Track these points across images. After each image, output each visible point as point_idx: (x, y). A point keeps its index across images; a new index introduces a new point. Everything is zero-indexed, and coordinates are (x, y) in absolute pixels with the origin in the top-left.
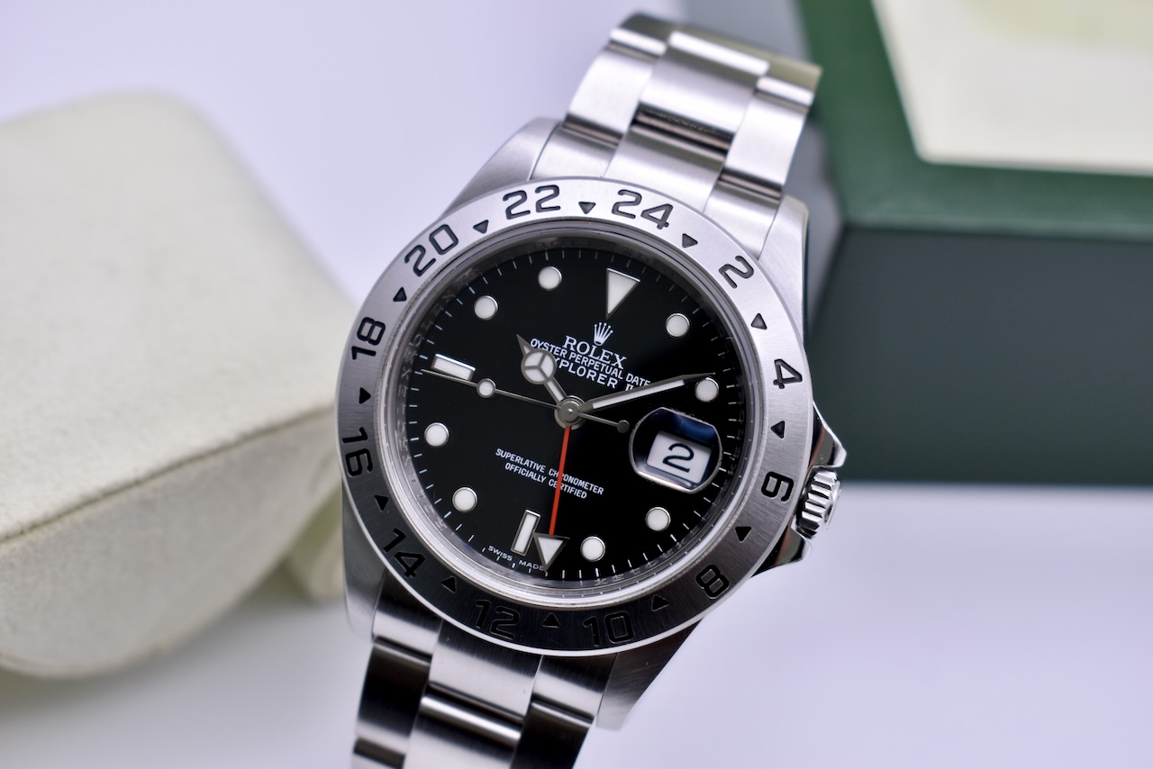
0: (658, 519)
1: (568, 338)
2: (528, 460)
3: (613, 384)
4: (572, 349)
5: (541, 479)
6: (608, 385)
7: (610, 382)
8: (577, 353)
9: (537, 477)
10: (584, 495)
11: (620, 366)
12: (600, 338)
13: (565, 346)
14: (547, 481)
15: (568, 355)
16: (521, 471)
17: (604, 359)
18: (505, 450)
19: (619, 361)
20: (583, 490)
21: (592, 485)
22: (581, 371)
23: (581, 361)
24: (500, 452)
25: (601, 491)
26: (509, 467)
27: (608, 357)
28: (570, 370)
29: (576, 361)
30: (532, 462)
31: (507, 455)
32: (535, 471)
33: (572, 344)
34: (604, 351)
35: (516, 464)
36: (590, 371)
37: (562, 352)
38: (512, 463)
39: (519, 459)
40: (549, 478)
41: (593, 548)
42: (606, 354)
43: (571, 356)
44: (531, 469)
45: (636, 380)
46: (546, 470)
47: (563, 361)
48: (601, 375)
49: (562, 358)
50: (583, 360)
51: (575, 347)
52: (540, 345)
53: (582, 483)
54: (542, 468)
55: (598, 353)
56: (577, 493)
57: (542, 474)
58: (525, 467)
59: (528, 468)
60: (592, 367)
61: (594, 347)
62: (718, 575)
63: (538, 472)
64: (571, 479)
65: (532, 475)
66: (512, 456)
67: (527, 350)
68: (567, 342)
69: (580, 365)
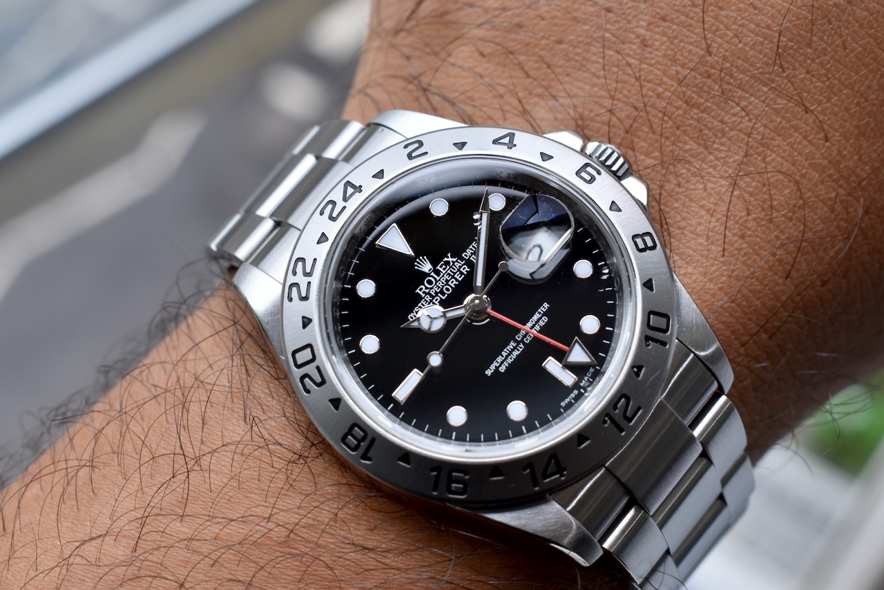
0: (583, 269)
1: (418, 291)
2: (503, 353)
3: (467, 269)
4: (427, 291)
5: (521, 348)
6: (466, 273)
7: (464, 271)
8: (432, 288)
9: (519, 350)
10: (545, 319)
11: (455, 260)
12: (426, 267)
13: (423, 295)
14: (524, 344)
15: (431, 296)
16: (509, 361)
17: (444, 269)
18: (488, 367)
19: (450, 259)
20: (540, 318)
21: (539, 310)
22: (447, 290)
23: (439, 287)
24: (489, 372)
25: (546, 305)
26: (502, 369)
27: (444, 266)
28: (444, 298)
29: (438, 291)
30: (505, 350)
31: (493, 367)
32: (513, 350)
33: (424, 290)
34: (438, 267)
35: (502, 362)
36: (450, 283)
37: (427, 299)
38: (500, 366)
39: (500, 359)
40: (522, 341)
41: (590, 324)
42: (441, 267)
43: (433, 293)
44: (511, 353)
45: (469, 252)
46: (516, 341)
47: (434, 301)
48: (456, 276)
49: (431, 301)
50: (439, 285)
51: (427, 288)
52: (415, 314)
53: (536, 317)
54: (513, 344)
55: (438, 273)
56: (541, 323)
57: (517, 346)
58: (507, 357)
59: (509, 355)
60: (447, 281)
61: (433, 274)
62: (642, 236)
63: (515, 348)
64: (531, 323)
65: (516, 353)
66: (495, 364)
67: (415, 324)
68: (421, 293)
69: (442, 289)
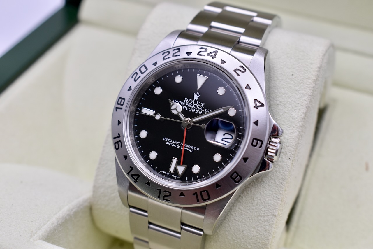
0: (217, 157)
1: (185, 98)
2: (173, 141)
3: (201, 113)
4: (187, 102)
7: (200, 112)
8: (188, 103)
9: (177, 146)
10: (192, 151)
11: (203, 107)
12: (196, 98)
13: (185, 101)
14: (180, 147)
15: (185, 104)
16: (171, 145)
18: (166, 138)
19: (202, 105)
20: (192, 149)
21: (195, 148)
22: (190, 109)
23: (190, 106)
24: (164, 139)
25: (198, 149)
26: (167, 143)
28: (186, 109)
29: (188, 106)
30: (175, 141)
31: (167, 139)
32: (176, 144)
33: (187, 101)
35: (170, 142)
36: (193, 109)
37: (184, 104)
38: (168, 142)
39: (171, 141)
40: (181, 146)
41: (196, 169)
42: (198, 103)
43: (187, 105)
45: (208, 111)
46: (180, 144)
47: (184, 106)
48: (197, 110)
49: (183, 105)
50: (191, 106)
51: (188, 101)
52: (176, 102)
53: (192, 147)
54: (178, 143)
55: (195, 103)
56: (190, 150)
57: (178, 145)
58: (173, 143)
59: (174, 143)
60: (193, 108)
61: (194, 101)
62: (238, 175)
63: (177, 145)
64: (188, 146)
65: (175, 146)
66: (168, 140)
67: (172, 104)
68: (185, 100)
69: (190, 107)
